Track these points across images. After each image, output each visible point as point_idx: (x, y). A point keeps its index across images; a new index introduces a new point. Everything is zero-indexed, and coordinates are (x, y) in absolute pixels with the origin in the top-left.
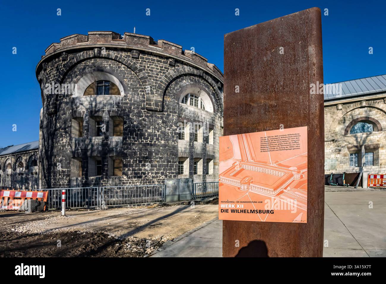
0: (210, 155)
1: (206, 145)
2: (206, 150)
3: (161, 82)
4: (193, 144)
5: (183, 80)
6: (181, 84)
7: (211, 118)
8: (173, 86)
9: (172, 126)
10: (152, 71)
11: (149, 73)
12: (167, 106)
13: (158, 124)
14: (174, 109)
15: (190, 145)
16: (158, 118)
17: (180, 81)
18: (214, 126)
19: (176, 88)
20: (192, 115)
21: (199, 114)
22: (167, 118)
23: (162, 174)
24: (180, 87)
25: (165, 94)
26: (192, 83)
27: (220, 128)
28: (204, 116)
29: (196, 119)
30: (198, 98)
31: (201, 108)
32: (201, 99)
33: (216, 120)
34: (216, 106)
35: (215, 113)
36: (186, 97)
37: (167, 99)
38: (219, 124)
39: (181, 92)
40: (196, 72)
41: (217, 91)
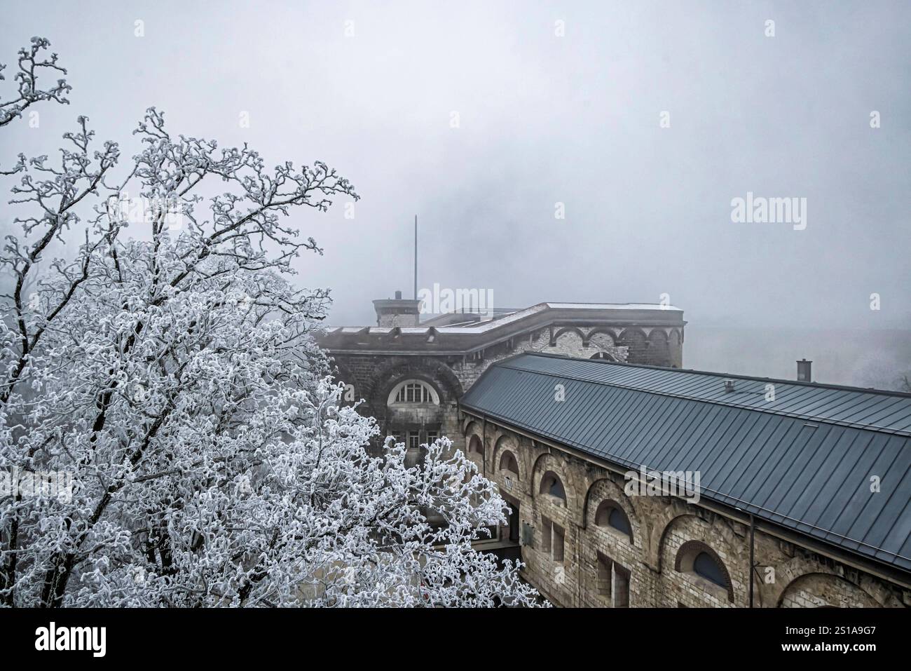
3: (368, 385)
5: (391, 375)
7: (434, 414)
10: (359, 373)
11: (357, 377)
12: (375, 411)
18: (441, 424)
21: (414, 414)
26: (403, 375)
27: (455, 423)
28: (421, 415)
29: (410, 422)
30: (420, 386)
31: (425, 400)
32: (424, 388)
33: (446, 414)
34: (447, 392)
35: (442, 405)
36: (403, 390)
37: (375, 403)
38: (454, 418)
39: (389, 391)
40: (405, 361)
41: (445, 371)
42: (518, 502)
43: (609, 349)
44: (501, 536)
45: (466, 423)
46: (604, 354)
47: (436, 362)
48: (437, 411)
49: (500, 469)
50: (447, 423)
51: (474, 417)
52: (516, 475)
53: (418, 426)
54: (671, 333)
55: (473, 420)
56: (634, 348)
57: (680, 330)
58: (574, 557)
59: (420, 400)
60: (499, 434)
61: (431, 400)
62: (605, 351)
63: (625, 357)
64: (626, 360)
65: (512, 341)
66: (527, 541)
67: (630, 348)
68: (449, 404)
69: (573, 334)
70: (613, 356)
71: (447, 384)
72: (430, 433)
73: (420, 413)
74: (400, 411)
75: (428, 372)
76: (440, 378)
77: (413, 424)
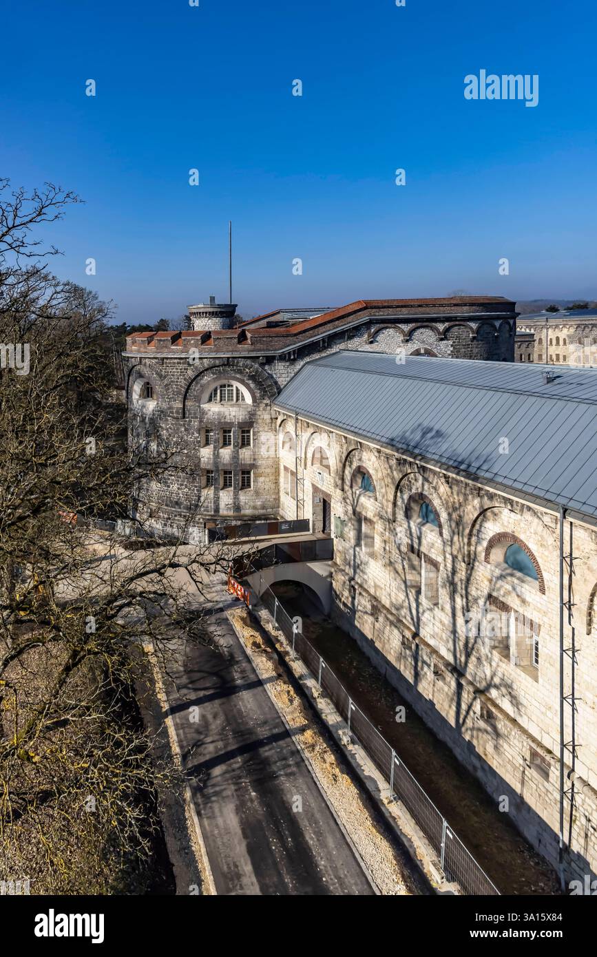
0: (244, 464)
1: (238, 452)
2: (238, 459)
3: (181, 386)
4: (218, 452)
5: (203, 376)
6: (202, 381)
7: (246, 413)
8: (194, 387)
9: (193, 434)
10: (173, 375)
11: (171, 378)
12: (189, 411)
13: (181, 432)
14: (195, 414)
15: (214, 454)
16: (181, 425)
17: (201, 379)
18: (253, 422)
19: (197, 388)
20: (216, 417)
21: (227, 413)
22: (189, 425)
23: (186, 487)
24: (201, 386)
25: (185, 398)
26: (215, 376)
27: (268, 421)
28: (233, 414)
29: (223, 421)
30: (232, 386)
31: (237, 400)
32: (237, 388)
33: (259, 413)
34: (259, 391)
35: (255, 404)
36: (216, 390)
37: (189, 403)
38: (267, 417)
39: (202, 392)
40: (217, 362)
41: (257, 372)
42: (329, 496)
43: (431, 345)
44: (314, 529)
45: (279, 421)
46: (426, 349)
47: (249, 362)
48: (249, 410)
49: (312, 465)
50: (260, 421)
51: (287, 415)
52: (328, 470)
53: (231, 424)
54: (501, 325)
55: (285, 417)
56: (459, 342)
57: (511, 322)
58: (385, 549)
59: (232, 400)
60: (311, 430)
61: (243, 399)
62: (426, 346)
63: (449, 352)
64: (449, 355)
65: (326, 340)
66: (339, 533)
67: (454, 342)
68: (261, 402)
69: (391, 331)
70: (435, 351)
71: (259, 384)
72: (244, 432)
73: (233, 413)
74: (214, 409)
75: (240, 372)
76: (252, 378)
77: (226, 423)
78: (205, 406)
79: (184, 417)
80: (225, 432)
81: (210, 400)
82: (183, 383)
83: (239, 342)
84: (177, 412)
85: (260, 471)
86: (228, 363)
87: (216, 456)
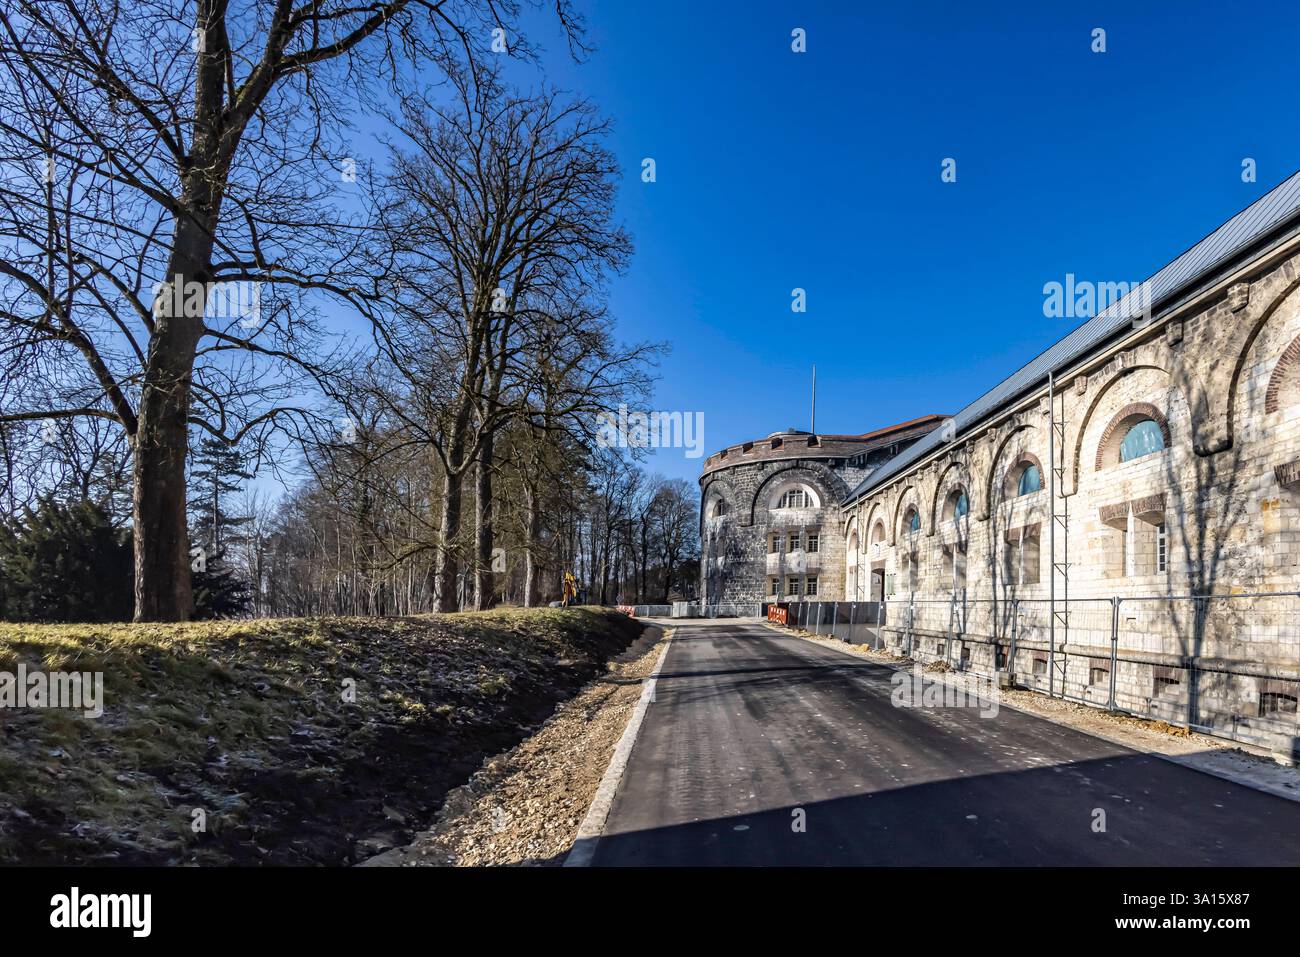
0: (811, 571)
3: (750, 493)
4: (785, 558)
5: (773, 481)
6: (771, 486)
7: (814, 517)
8: (763, 492)
9: (761, 540)
10: (743, 483)
11: (741, 486)
12: (757, 517)
14: (763, 520)
15: (780, 559)
16: (749, 533)
17: (770, 484)
18: (821, 526)
20: (784, 522)
21: (794, 517)
22: (756, 531)
23: (751, 594)
24: (770, 491)
25: (754, 505)
26: (785, 479)
27: (837, 525)
28: (801, 518)
29: (790, 525)
30: (801, 490)
31: (806, 505)
32: (806, 491)
33: (826, 517)
34: (827, 495)
35: (823, 508)
36: (785, 497)
37: (757, 510)
38: (835, 521)
39: (771, 496)
40: (787, 465)
41: (826, 474)
42: (884, 561)
45: (846, 524)
47: (818, 464)
48: (817, 513)
50: (827, 525)
51: (852, 509)
53: (798, 527)
55: (851, 514)
59: (801, 505)
61: (812, 505)
66: (891, 590)
68: (829, 506)
71: (828, 487)
72: (811, 537)
73: (800, 516)
74: (781, 515)
75: (809, 475)
76: (821, 481)
77: (793, 527)
78: (773, 512)
79: (752, 524)
80: (792, 538)
81: (779, 506)
82: (752, 489)
83: (809, 445)
84: (746, 519)
85: (826, 575)
86: (798, 465)
87: (783, 561)
